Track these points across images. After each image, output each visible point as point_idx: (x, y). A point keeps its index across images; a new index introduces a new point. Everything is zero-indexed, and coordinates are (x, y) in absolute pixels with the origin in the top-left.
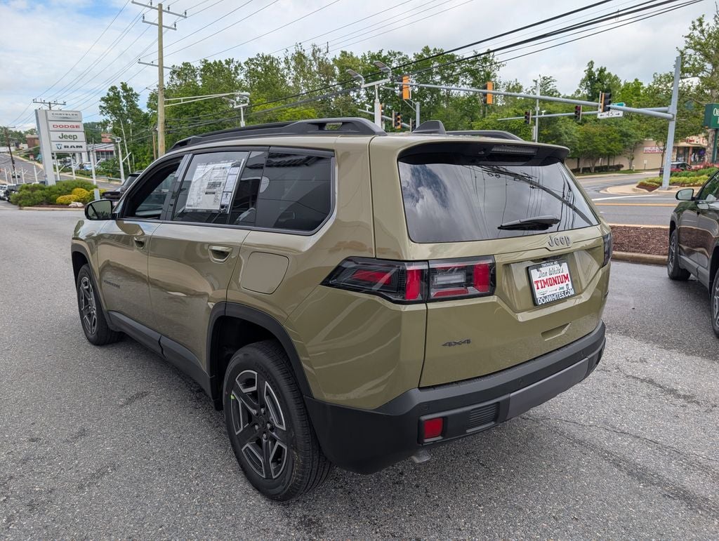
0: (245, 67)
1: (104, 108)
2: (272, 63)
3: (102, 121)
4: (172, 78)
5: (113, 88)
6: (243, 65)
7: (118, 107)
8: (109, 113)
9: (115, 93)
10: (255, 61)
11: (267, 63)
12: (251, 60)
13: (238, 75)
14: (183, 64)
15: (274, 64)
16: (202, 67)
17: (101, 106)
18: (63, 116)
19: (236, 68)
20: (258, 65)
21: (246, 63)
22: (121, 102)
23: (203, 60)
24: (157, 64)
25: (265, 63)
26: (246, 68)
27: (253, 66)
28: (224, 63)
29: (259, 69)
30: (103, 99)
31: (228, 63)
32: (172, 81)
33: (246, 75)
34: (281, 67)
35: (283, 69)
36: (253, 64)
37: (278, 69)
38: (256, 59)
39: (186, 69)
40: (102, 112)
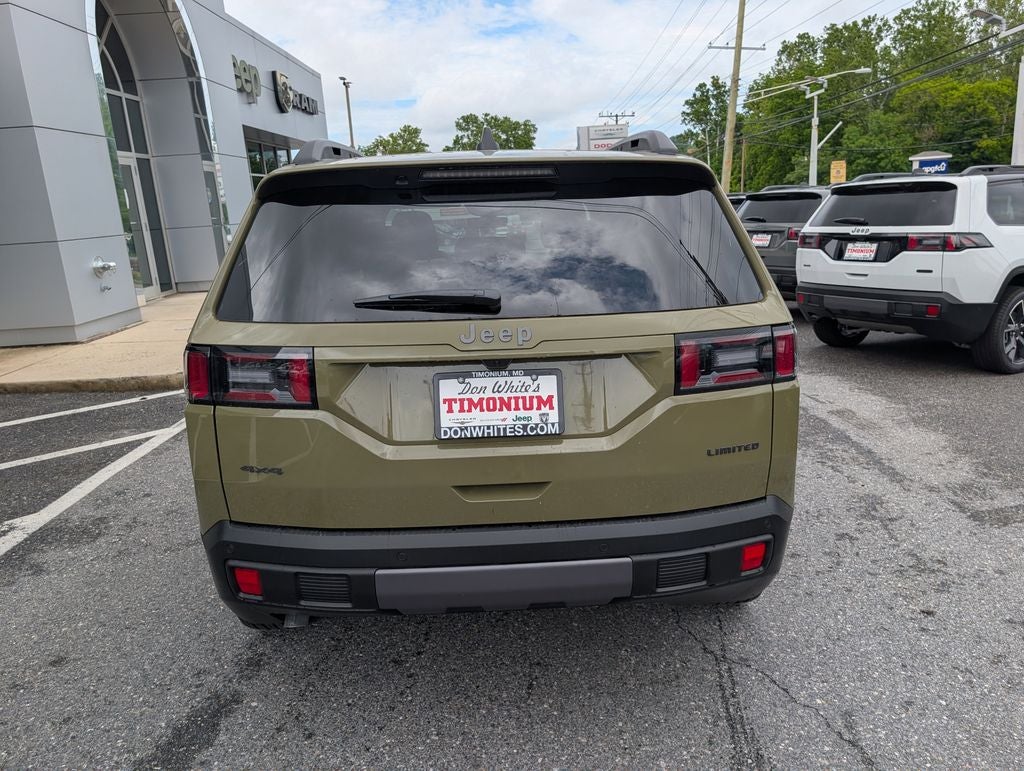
0: (894, 26)
1: (688, 114)
2: (942, 10)
3: (683, 133)
4: (780, 59)
5: (702, 86)
6: (891, 22)
7: (704, 112)
8: (692, 120)
9: (703, 93)
10: (912, 13)
11: (933, 12)
12: (906, 12)
13: (882, 40)
14: (798, 37)
15: (947, 13)
16: (826, 36)
17: (684, 113)
18: (606, 132)
19: (880, 30)
20: (917, 18)
21: (898, 19)
22: (710, 103)
23: (828, 26)
24: (734, 45)
25: (929, 14)
26: (896, 27)
27: (908, 22)
28: (860, 23)
29: (919, 25)
30: (687, 102)
31: (866, 23)
32: (778, 65)
33: (894, 40)
34: (958, 15)
35: (961, 18)
36: (909, 18)
37: (952, 19)
38: (915, 9)
39: (803, 43)
40: (684, 121)
